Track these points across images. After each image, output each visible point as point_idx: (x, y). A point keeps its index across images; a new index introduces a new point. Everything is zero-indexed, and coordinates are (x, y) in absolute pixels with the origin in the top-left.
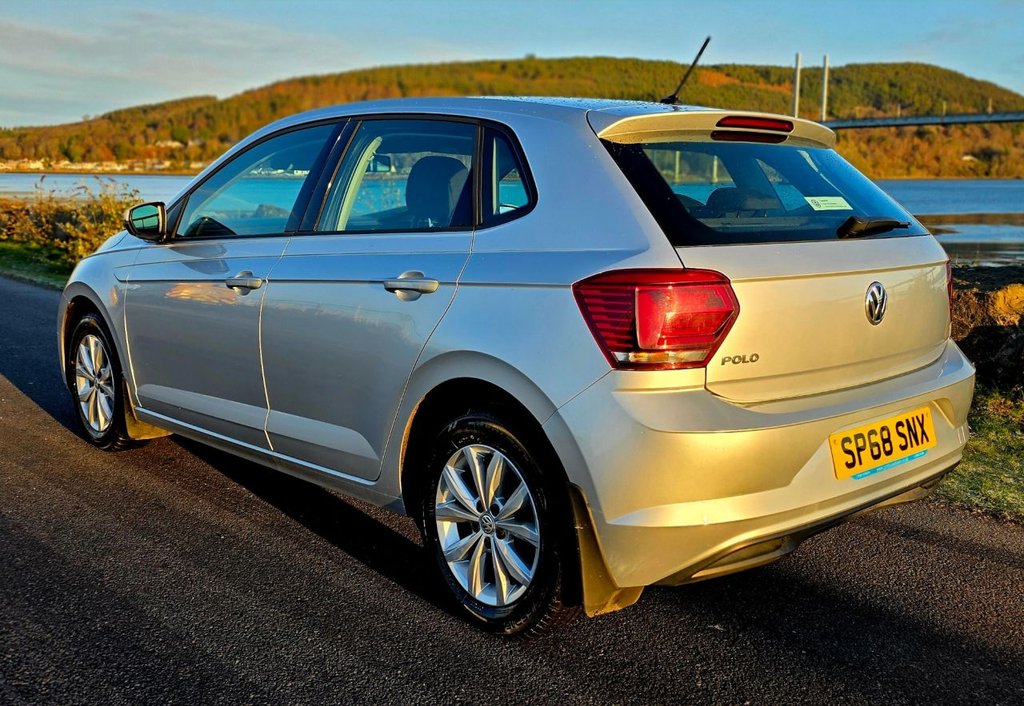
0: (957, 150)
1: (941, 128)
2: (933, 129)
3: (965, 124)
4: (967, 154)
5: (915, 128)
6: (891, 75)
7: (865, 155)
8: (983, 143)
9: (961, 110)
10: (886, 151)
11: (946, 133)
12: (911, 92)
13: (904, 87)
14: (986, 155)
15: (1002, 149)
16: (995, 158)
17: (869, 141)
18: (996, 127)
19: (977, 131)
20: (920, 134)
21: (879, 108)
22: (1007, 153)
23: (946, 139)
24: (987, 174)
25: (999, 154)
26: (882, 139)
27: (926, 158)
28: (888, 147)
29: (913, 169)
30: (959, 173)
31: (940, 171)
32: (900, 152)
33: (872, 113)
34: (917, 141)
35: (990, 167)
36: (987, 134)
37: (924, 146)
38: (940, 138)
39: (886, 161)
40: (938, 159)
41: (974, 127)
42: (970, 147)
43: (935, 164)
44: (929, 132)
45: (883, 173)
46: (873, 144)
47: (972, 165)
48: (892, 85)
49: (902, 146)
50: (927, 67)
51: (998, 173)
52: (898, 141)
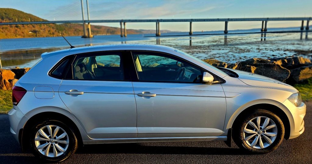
0: (28, 31)
1: (22, 25)
2: (20, 25)
3: (28, 24)
4: (30, 32)
5: (15, 25)
6: (4, 11)
7: (3, 32)
8: (33, 29)
9: (26, 21)
10: (8, 31)
11: (23, 26)
12: (11, 16)
13: (9, 14)
14: (35, 32)
15: (38, 30)
16: (37, 32)
17: (3, 28)
18: (35, 25)
19: (31, 26)
20: (17, 27)
21: (3, 20)
22: (40, 31)
23: (24, 28)
24: (36, 36)
25: (38, 31)
26: (6, 28)
27: (20, 33)
28: (9, 30)
29: (17, 35)
30: (29, 36)
31: (24, 36)
32: (12, 31)
33: (1, 21)
34: (16, 28)
35: (36, 34)
36: (34, 27)
37: (19, 30)
38: (22, 28)
39: (9, 33)
40: (23, 33)
41: (30, 25)
42: (30, 29)
43: (22, 34)
44: (19, 26)
45: (9, 37)
46: (4, 29)
47: (32, 34)
48: (5, 14)
49: (13, 29)
50: (14, 10)
51: (39, 36)
52: (11, 28)
